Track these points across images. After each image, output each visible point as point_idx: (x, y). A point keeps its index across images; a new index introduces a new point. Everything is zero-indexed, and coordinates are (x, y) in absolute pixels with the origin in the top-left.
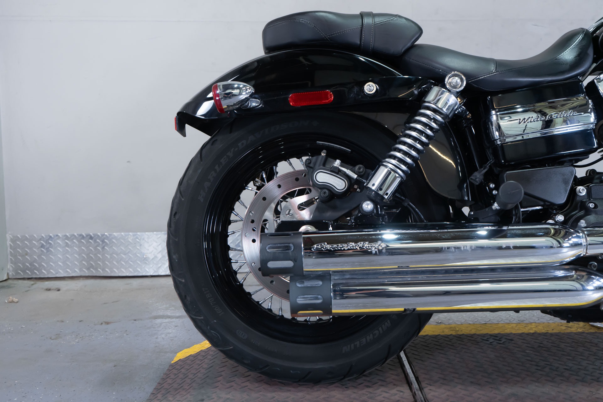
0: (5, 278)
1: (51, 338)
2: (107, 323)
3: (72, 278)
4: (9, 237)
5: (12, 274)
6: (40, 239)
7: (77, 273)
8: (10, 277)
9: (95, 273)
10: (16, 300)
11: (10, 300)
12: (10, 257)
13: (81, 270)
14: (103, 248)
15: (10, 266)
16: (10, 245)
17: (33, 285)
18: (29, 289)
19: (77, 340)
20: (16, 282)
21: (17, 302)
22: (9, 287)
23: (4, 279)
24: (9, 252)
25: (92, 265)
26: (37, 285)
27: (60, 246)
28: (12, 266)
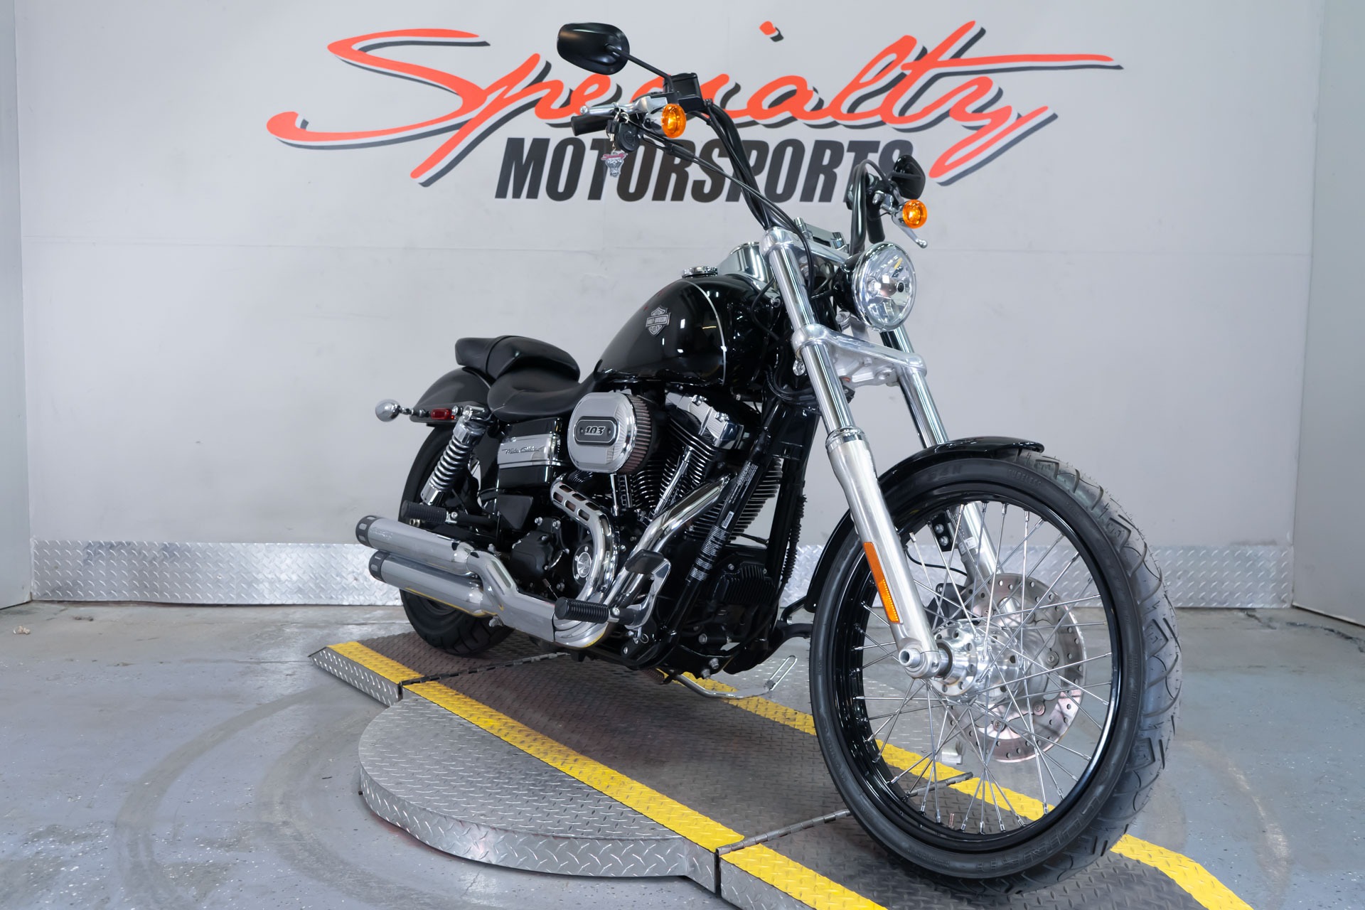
0: (27, 599)
1: (47, 679)
2: (125, 665)
3: (119, 603)
4: (33, 542)
5: (37, 594)
6: (87, 547)
7: (126, 595)
8: (34, 599)
9: (148, 597)
10: (26, 631)
11: (20, 630)
12: (34, 570)
13: (130, 592)
15: (33, 583)
16: (35, 553)
17: (62, 610)
18: (55, 616)
19: (75, 682)
20: (40, 606)
21: (29, 634)
22: (28, 613)
23: (25, 602)
24: (33, 563)
25: (146, 587)
26: (67, 611)
27: (102, 557)
28: (36, 583)
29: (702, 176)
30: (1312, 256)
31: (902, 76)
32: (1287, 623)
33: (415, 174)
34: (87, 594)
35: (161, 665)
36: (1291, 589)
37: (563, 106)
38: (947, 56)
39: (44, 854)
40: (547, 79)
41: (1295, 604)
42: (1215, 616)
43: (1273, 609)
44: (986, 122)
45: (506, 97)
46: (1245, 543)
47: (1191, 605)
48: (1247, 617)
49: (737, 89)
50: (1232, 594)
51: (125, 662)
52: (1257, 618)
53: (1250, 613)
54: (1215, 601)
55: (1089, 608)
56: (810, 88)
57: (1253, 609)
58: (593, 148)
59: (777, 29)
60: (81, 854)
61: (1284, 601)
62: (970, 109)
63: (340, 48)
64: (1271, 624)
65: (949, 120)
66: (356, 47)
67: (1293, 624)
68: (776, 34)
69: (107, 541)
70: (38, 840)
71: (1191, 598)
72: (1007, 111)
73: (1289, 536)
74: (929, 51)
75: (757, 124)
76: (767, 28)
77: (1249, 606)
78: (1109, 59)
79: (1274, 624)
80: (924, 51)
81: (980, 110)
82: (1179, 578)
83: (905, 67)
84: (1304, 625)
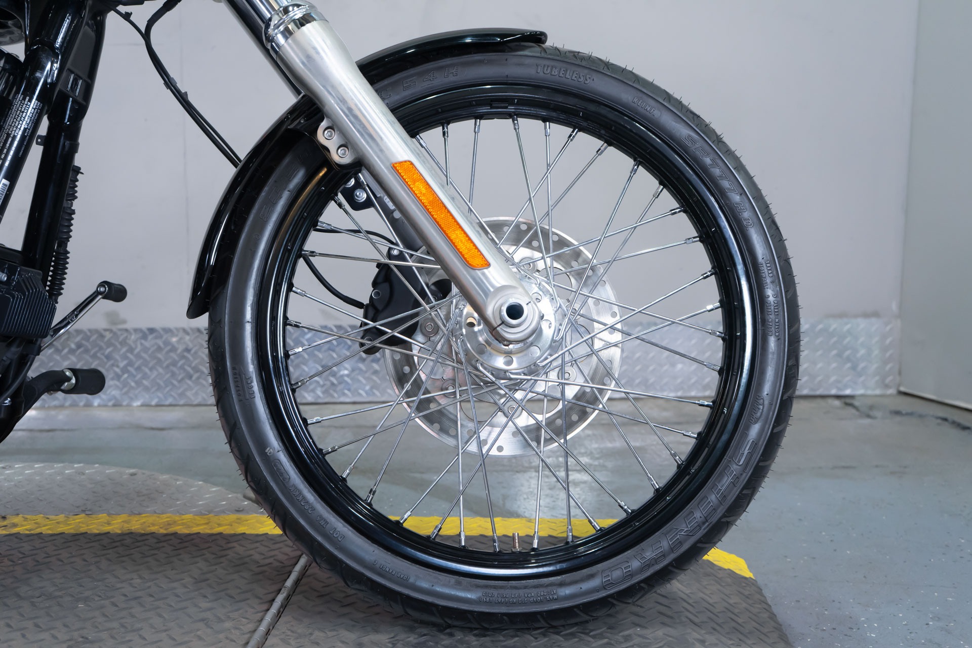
32: (891, 412)
36: (897, 370)
41: (902, 389)
43: (876, 396)
46: (842, 316)
48: (843, 405)
50: (826, 377)
52: (854, 407)
53: (848, 401)
57: (852, 397)
61: (887, 386)
64: (871, 413)
67: (898, 413)
73: (894, 307)
77: (848, 392)
79: (875, 413)
84: (912, 414)
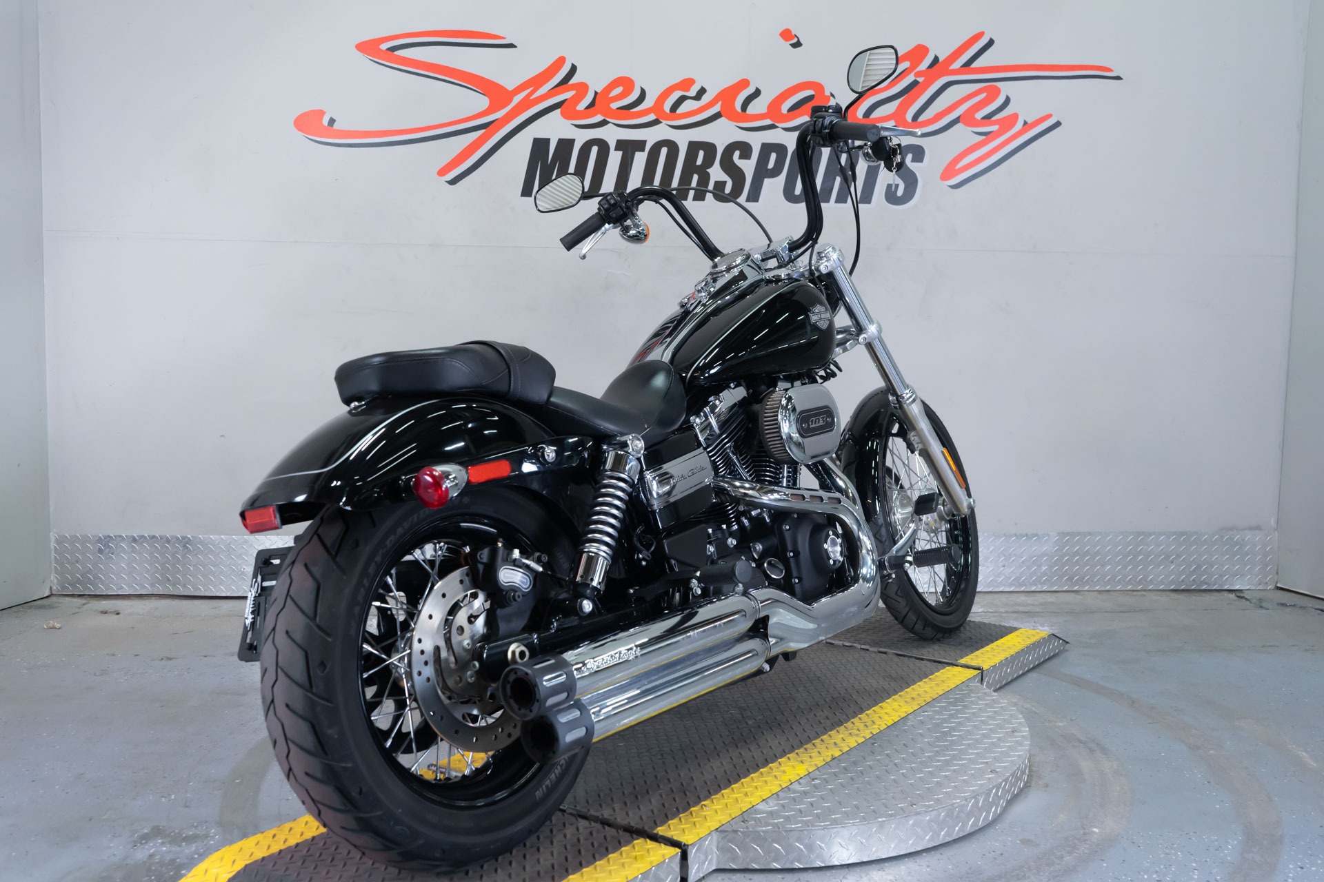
0: (47, 593)
1: (95, 674)
3: (140, 596)
4: (53, 536)
5: (57, 588)
6: (97, 541)
7: (149, 590)
8: (54, 593)
9: (172, 591)
10: (58, 625)
11: (51, 625)
12: (54, 564)
13: (152, 585)
14: (184, 556)
15: (53, 578)
16: (55, 547)
17: (84, 604)
18: (77, 610)
19: (125, 678)
20: (61, 600)
21: (60, 628)
22: (50, 607)
23: (45, 596)
24: (53, 557)
25: (169, 580)
26: (90, 605)
27: (124, 551)
28: (57, 577)
29: (723, 177)
30: (1296, 258)
31: (915, 83)
32: (1278, 604)
33: (442, 172)
34: (108, 588)
35: (206, 659)
36: (1275, 572)
37: (588, 108)
38: (957, 65)
39: (158, 857)
40: (572, 81)
41: (1279, 585)
42: (1207, 598)
43: (1260, 590)
44: (995, 128)
45: (531, 98)
46: (1232, 529)
47: (1183, 587)
48: (1237, 598)
49: (757, 93)
50: (1221, 576)
51: (169, 656)
52: (1246, 599)
53: (1239, 594)
54: (1206, 583)
55: (1088, 591)
56: (827, 93)
57: (1241, 591)
58: (616, 149)
59: (796, 36)
60: (196, 856)
61: (1269, 583)
62: (979, 115)
63: (368, 48)
65: (959, 126)
66: (384, 46)
67: (1283, 605)
68: (796, 40)
69: (129, 534)
70: (146, 843)
71: (1182, 581)
72: (1014, 118)
73: (1273, 522)
74: (941, 60)
75: (778, 127)
76: (786, 34)
77: (1237, 587)
78: (1110, 70)
79: (1264, 604)
80: (936, 59)
81: (988, 117)
82: (1172, 562)
83: (918, 74)
84: (1294, 605)
